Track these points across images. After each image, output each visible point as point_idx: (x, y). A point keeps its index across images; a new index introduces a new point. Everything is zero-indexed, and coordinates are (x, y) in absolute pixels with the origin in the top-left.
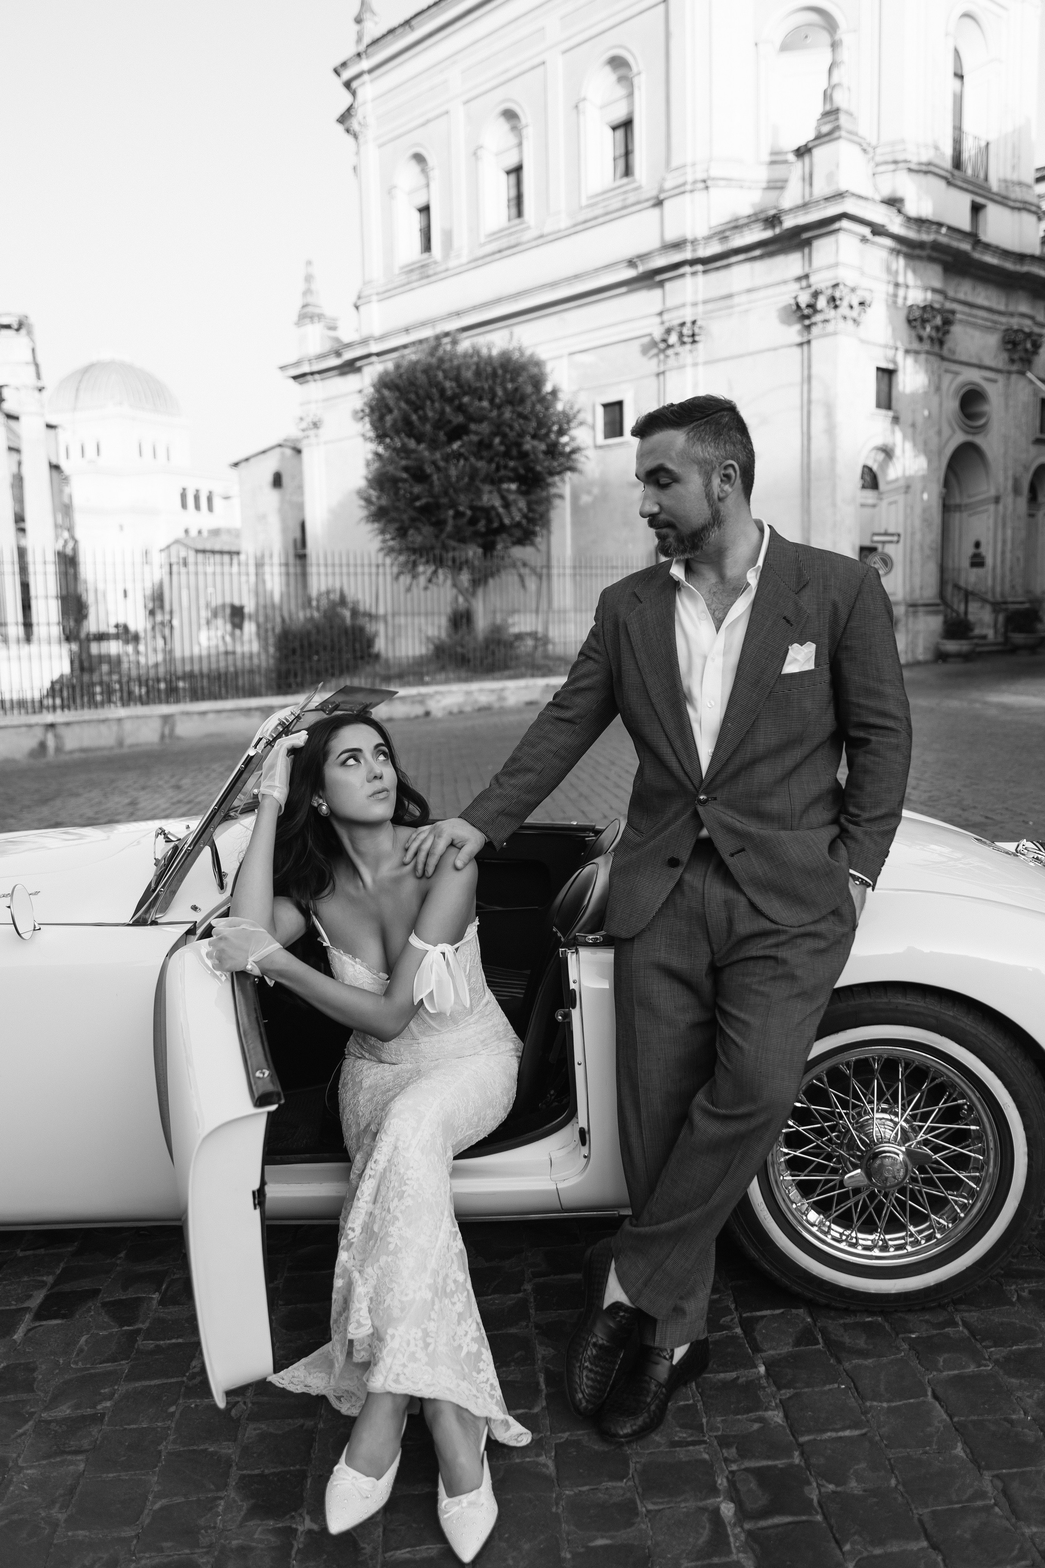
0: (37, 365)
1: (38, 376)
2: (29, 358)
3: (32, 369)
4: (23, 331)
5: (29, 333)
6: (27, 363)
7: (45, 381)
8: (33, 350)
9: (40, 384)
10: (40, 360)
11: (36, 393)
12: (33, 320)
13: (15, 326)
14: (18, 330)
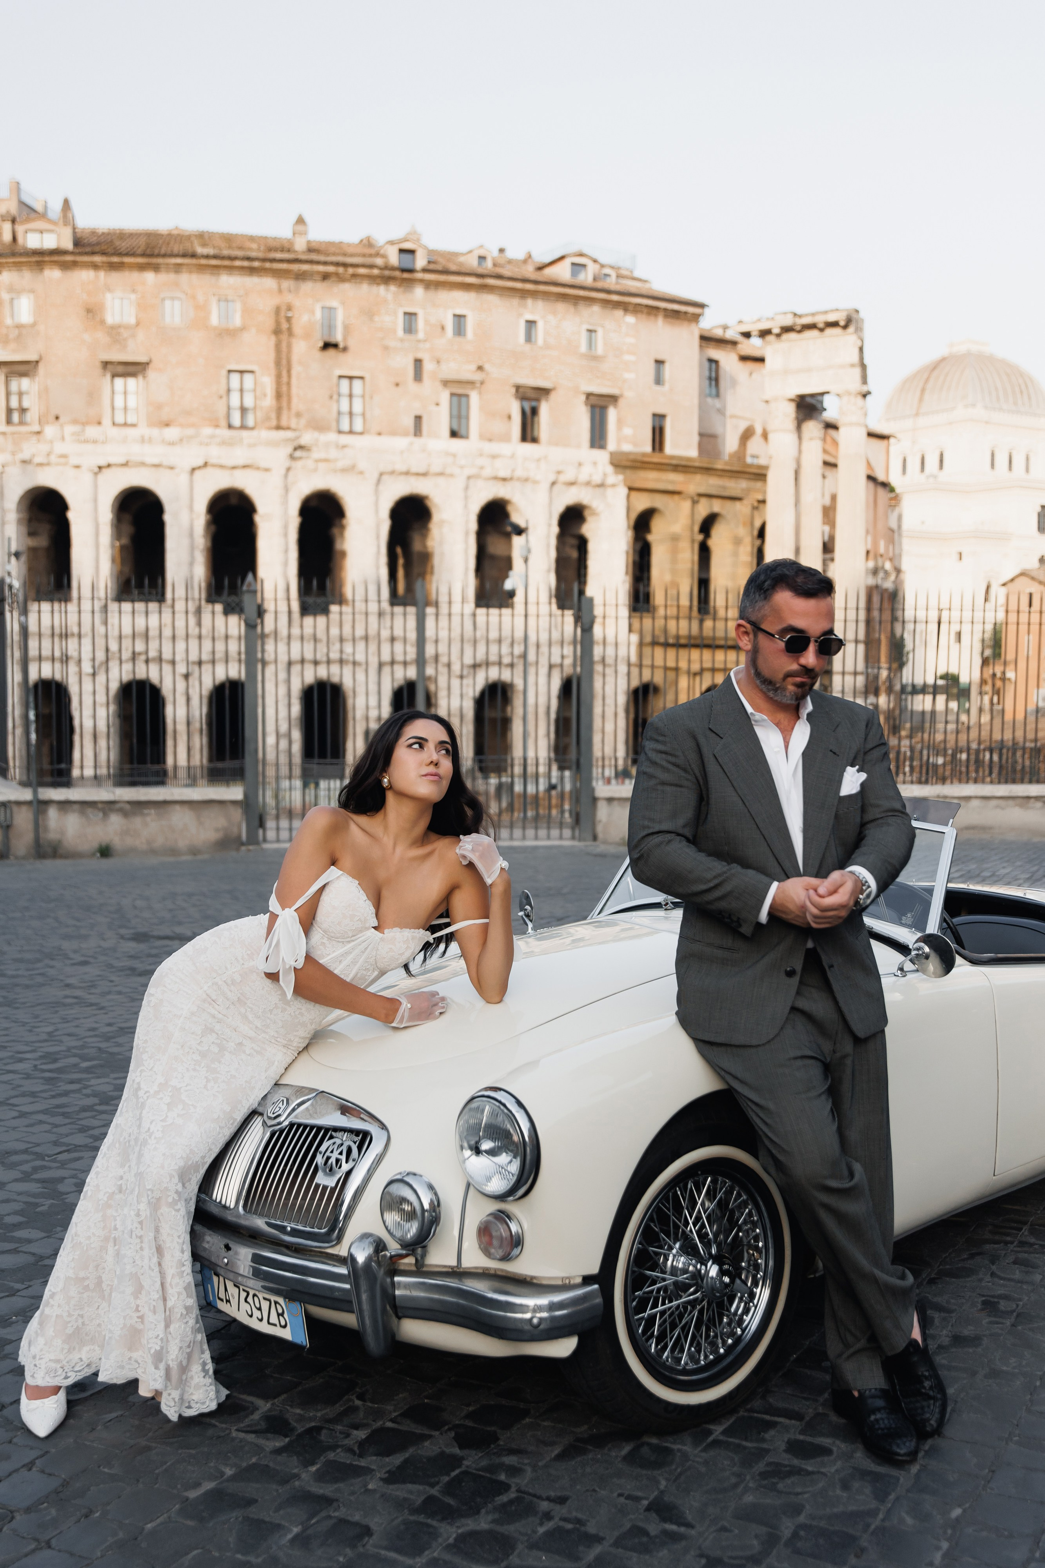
0: (863, 367)
1: (864, 380)
2: (855, 359)
3: (857, 371)
4: (851, 329)
5: (859, 330)
6: (853, 366)
7: (871, 386)
8: (861, 349)
9: (865, 389)
10: (866, 361)
11: (860, 399)
12: (862, 315)
13: (842, 323)
14: (845, 327)
